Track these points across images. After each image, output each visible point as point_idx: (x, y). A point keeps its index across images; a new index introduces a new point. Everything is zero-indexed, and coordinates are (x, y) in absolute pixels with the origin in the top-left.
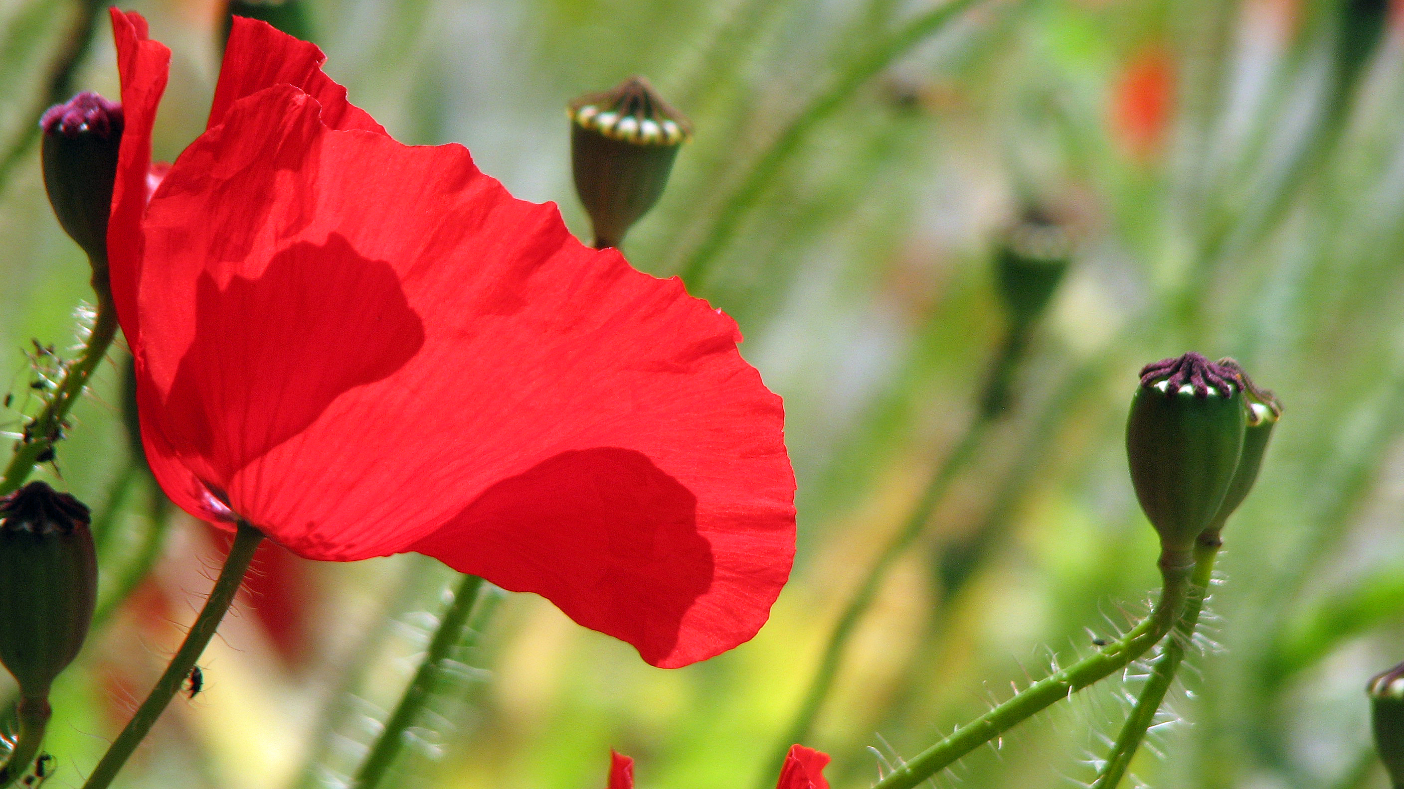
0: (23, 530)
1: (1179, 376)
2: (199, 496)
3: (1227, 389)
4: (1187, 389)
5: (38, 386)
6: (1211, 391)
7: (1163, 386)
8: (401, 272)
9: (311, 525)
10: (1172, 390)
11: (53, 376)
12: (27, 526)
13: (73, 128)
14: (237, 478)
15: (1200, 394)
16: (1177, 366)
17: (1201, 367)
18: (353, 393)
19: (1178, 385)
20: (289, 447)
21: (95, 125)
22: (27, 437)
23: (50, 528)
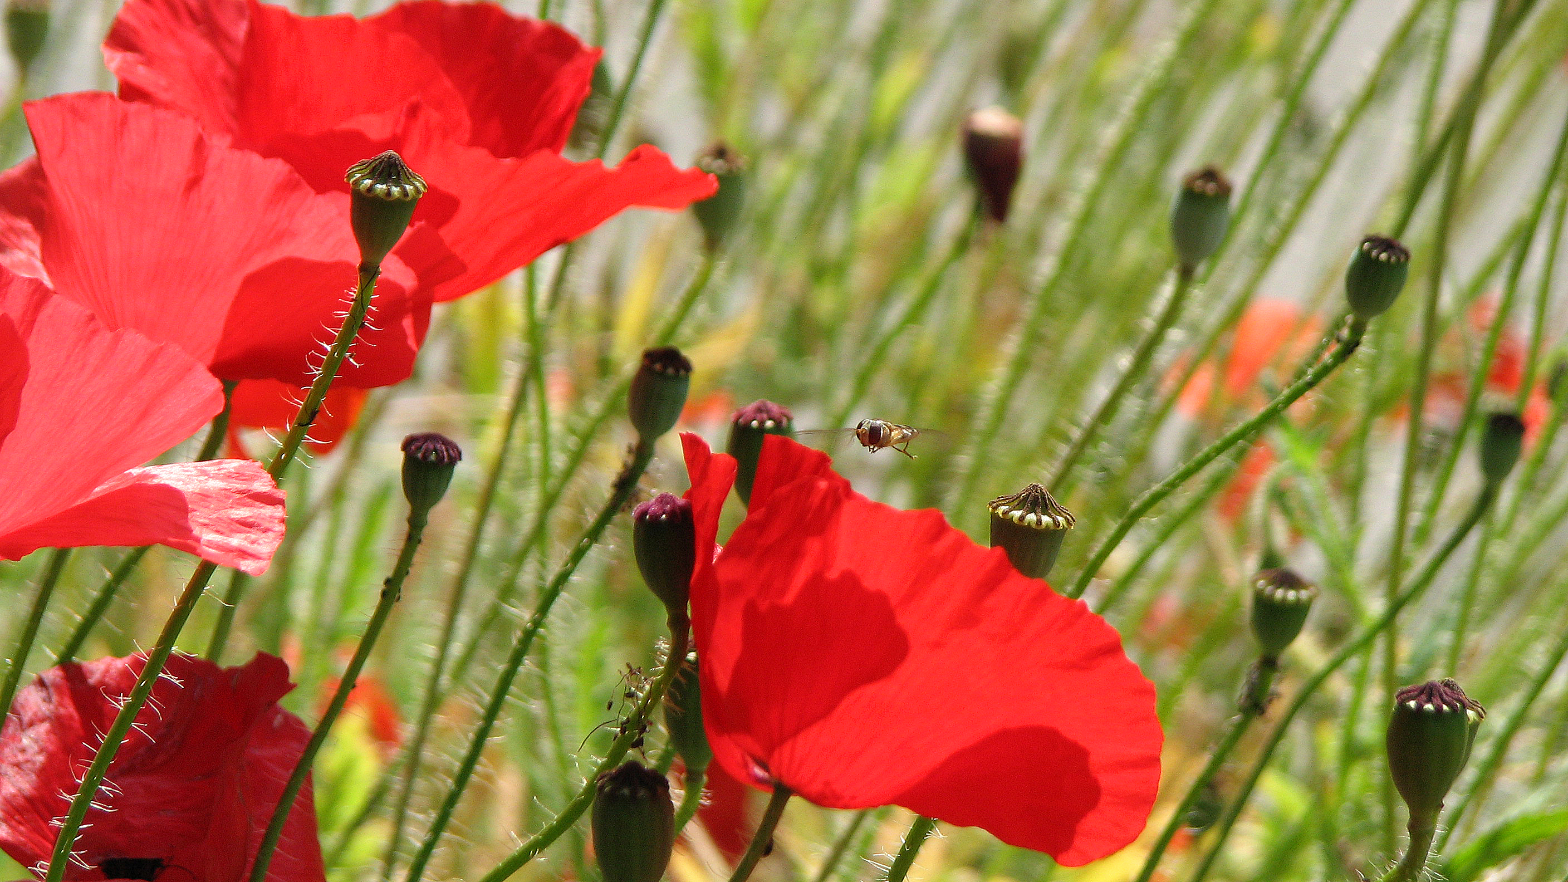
0: (623, 795)
1: (1424, 697)
2: (746, 766)
3: (1457, 705)
4: (1429, 707)
5: (630, 695)
6: (1445, 708)
7: (1412, 704)
8: (894, 602)
9: (827, 784)
10: (1420, 707)
11: (641, 689)
12: (626, 791)
13: (656, 517)
14: (776, 755)
15: (1439, 710)
16: (1422, 691)
17: (1439, 691)
18: (857, 693)
19: (1423, 703)
20: (815, 729)
21: (671, 514)
22: (623, 731)
23: (642, 793)
